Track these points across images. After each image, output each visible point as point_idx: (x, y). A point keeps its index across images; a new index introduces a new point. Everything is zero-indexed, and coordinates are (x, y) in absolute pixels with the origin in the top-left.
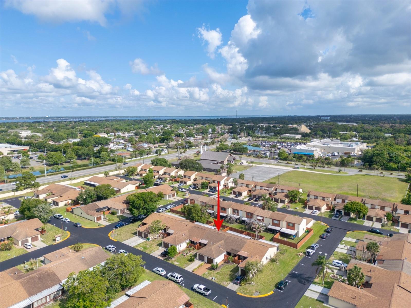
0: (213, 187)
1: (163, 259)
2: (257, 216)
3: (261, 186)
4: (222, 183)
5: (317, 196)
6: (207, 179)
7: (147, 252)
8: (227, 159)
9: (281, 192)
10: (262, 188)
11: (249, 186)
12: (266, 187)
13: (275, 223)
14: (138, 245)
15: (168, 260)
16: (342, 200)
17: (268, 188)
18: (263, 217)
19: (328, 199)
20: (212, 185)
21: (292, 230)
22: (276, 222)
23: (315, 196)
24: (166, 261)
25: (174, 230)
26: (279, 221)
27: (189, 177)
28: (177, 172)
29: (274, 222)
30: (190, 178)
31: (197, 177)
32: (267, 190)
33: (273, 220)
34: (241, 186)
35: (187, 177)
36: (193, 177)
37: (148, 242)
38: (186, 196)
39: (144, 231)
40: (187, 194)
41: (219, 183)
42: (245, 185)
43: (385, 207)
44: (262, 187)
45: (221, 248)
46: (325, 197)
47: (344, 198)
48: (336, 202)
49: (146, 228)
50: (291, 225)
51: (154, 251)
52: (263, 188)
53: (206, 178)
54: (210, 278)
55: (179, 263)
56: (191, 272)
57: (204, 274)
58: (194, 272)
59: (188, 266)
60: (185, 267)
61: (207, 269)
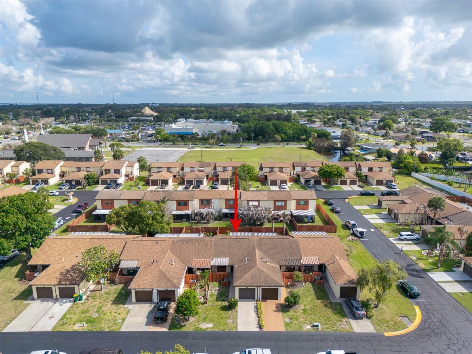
0: (111, 181)
1: (165, 329)
2: (248, 201)
3: (191, 167)
4: (123, 171)
5: (272, 168)
6: (89, 169)
7: (107, 330)
8: (88, 144)
9: (222, 170)
10: (193, 169)
11: (173, 170)
12: (200, 167)
13: (278, 206)
14: (62, 319)
15: (182, 326)
16: (302, 167)
17: (203, 167)
18: (259, 201)
19: (286, 169)
20: (104, 177)
21: (304, 210)
22: (279, 204)
23: (270, 168)
24: (176, 330)
25: (136, 259)
26: (285, 201)
27: (50, 171)
28: (17, 166)
29: (277, 204)
30: (52, 173)
31: (64, 169)
32: (203, 171)
33: (275, 201)
34: (159, 172)
35: (45, 171)
36: (57, 171)
37: (83, 304)
38: (70, 201)
39: (60, 281)
40: (71, 197)
41: (117, 171)
42: (166, 169)
43: (349, 168)
44: (194, 167)
45: (269, 264)
46: (282, 168)
47: (303, 165)
48: (295, 172)
49: (61, 274)
50: (302, 203)
51: (124, 320)
52: (196, 169)
53: (86, 167)
54: (308, 327)
55: (213, 323)
56: (259, 331)
57: (287, 325)
58: (265, 329)
59: (237, 321)
60: (235, 326)
61: (278, 312)
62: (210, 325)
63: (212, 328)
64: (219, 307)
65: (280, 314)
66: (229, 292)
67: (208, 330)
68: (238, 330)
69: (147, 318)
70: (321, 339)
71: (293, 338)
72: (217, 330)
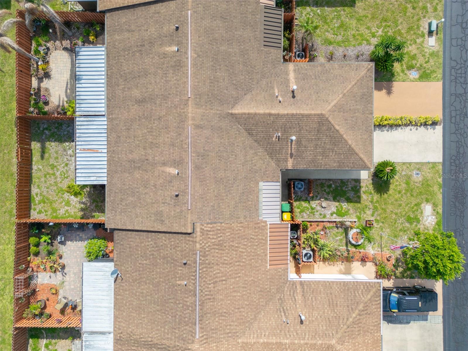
54: (432, 41)
55: (423, 205)
56: (442, 126)
57: (425, 76)
58: (438, 116)
59: (417, 163)
60: (431, 165)
61: (391, 87)
62: (428, 209)
63: (435, 205)
64: (376, 197)
65: (396, 85)
66: (330, 180)
67: (440, 211)
68: (441, 160)
69: (408, 323)
70: (462, 26)
71: (459, 71)
72: (440, 197)
